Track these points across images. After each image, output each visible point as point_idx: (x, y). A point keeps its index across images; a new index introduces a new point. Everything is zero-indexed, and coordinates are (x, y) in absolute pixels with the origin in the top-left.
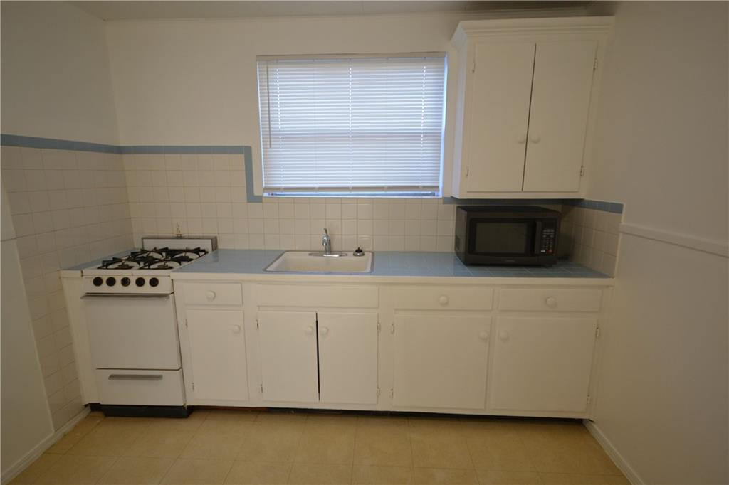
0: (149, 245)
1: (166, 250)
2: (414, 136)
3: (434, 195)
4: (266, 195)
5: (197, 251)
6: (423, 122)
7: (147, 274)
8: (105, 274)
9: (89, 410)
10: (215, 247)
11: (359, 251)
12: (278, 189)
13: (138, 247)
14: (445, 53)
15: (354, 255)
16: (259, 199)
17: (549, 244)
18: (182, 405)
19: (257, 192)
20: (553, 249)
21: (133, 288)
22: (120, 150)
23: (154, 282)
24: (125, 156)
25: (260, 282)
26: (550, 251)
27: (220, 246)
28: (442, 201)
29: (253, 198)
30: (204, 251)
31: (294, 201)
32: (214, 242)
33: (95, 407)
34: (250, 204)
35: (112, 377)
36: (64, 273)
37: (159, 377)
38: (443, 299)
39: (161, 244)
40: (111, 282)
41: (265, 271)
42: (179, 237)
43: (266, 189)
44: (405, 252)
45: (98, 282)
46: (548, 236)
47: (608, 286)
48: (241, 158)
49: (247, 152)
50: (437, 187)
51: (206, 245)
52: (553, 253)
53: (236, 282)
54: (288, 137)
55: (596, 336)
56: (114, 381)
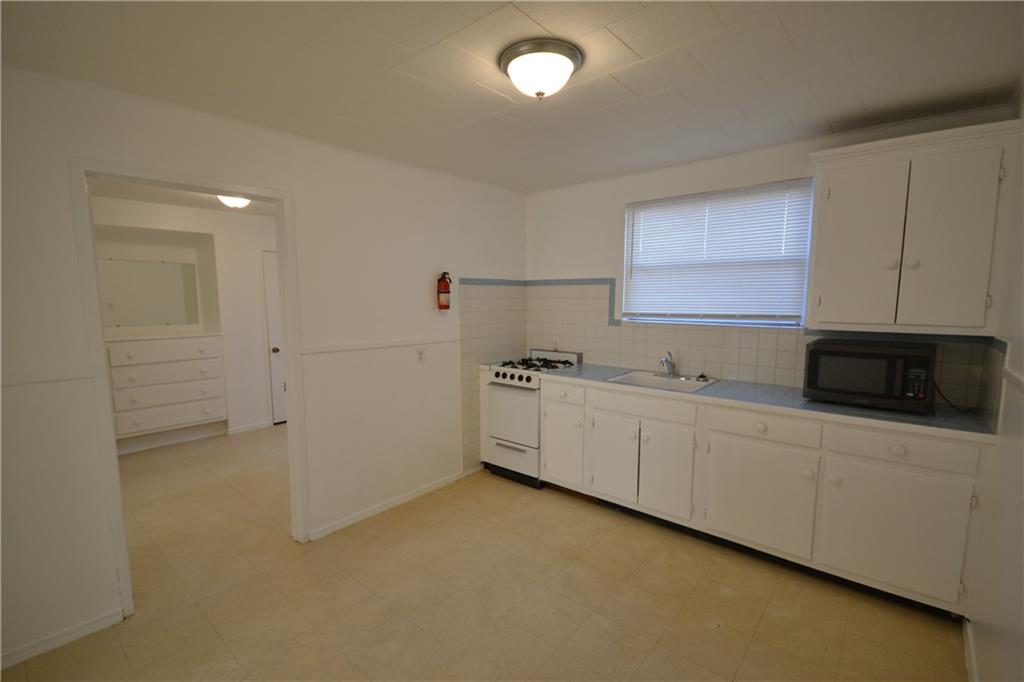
0: (535, 355)
1: (545, 360)
2: (772, 264)
3: (799, 325)
4: (624, 319)
5: (565, 362)
6: (784, 251)
7: (526, 373)
8: (502, 370)
9: (483, 466)
10: (580, 360)
11: (702, 376)
12: (635, 314)
13: (528, 356)
14: (811, 178)
15: (698, 380)
16: (618, 323)
17: (919, 387)
18: (536, 477)
19: (616, 318)
20: (924, 393)
21: (516, 382)
22: (525, 284)
23: (529, 379)
24: (528, 288)
25: (599, 389)
26: (921, 396)
27: (585, 361)
28: (802, 333)
29: (614, 322)
30: (570, 363)
31: (648, 326)
32: (580, 357)
33: (487, 466)
34: (611, 327)
35: (498, 444)
36: (482, 367)
37: (523, 451)
38: (760, 426)
39: (543, 355)
40: (505, 376)
41: (605, 380)
42: (556, 351)
43: (625, 315)
44: (755, 384)
45: (497, 375)
46: (917, 378)
47: (989, 444)
48: (607, 288)
49: (611, 283)
50: (799, 317)
51: (573, 359)
52: (924, 398)
53: (581, 386)
54: (646, 269)
55: (971, 507)
56: (498, 447)
